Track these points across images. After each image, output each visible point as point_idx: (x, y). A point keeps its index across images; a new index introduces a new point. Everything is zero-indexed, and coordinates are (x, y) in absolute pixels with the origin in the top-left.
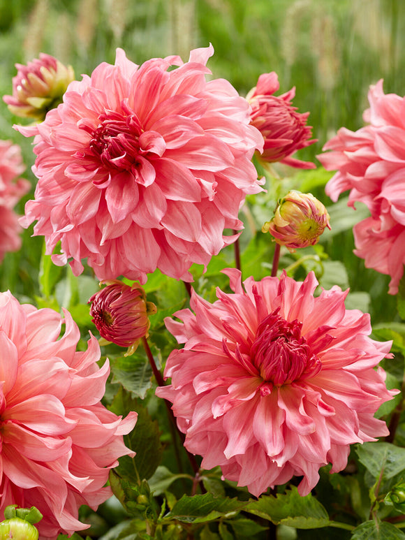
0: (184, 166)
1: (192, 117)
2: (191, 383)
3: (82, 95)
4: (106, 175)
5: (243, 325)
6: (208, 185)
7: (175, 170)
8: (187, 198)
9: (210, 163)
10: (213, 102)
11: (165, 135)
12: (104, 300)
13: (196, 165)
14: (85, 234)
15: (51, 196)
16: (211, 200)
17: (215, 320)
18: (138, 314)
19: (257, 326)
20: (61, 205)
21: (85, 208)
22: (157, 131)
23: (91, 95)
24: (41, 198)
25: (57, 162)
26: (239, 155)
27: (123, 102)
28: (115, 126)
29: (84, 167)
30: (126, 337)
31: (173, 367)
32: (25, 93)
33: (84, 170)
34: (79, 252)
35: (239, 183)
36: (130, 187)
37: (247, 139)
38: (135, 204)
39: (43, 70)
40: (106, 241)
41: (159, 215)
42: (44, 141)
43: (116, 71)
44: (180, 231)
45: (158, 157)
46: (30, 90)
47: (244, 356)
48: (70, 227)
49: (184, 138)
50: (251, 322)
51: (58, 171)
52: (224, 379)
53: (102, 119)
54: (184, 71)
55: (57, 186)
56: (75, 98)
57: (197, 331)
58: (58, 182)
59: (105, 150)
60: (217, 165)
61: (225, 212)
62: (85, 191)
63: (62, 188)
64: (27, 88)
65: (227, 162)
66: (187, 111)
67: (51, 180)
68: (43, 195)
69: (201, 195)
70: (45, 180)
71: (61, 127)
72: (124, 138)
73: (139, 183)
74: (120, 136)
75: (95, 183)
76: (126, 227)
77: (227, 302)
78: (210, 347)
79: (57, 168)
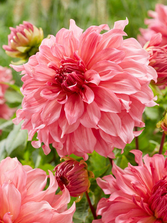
0: (111, 91)
1: (116, 62)
2: (114, 220)
3: (50, 47)
4: (64, 95)
5: (144, 186)
6: (126, 103)
7: (106, 93)
8: (113, 110)
9: (127, 89)
10: (128, 52)
11: (100, 72)
12: (63, 170)
13: (119, 90)
14: (51, 130)
15: (32, 107)
16: (128, 112)
17: (128, 182)
18: (83, 178)
19: (152, 187)
20: (38, 112)
21: (52, 115)
22: (95, 70)
23: (56, 48)
24: (25, 109)
25: (35, 87)
26: (143, 84)
27: (75, 52)
28: (70, 66)
29: (51, 90)
30: (76, 192)
31: (102, 209)
32: (15, 43)
33: (51, 92)
34: (48, 140)
35: (143, 101)
36: (79, 102)
37: (148, 74)
38: (82, 113)
39: (25, 31)
40: (64, 135)
41: (96, 120)
42: (28, 74)
43: (71, 33)
44: (109, 130)
45: (96, 85)
46: (18, 42)
47: (145, 204)
48: (43, 126)
49: (112, 74)
50: (149, 183)
51: (36, 92)
52: (133, 219)
53: (63, 62)
54: (110, 34)
55: (35, 101)
56: (46, 49)
57: (117, 188)
58: (36, 99)
59: (64, 81)
60: (131, 90)
61: (135, 118)
62: (52, 105)
63: (39, 102)
64: (16, 41)
65: (136, 88)
66: (113, 58)
67: (32, 98)
68: (27, 107)
69: (121, 108)
70: (28, 98)
71: (38, 67)
72: (75, 74)
73: (85, 101)
74: (73, 73)
75: (58, 101)
76: (76, 127)
77: (135, 172)
78: (125, 199)
79: (35, 91)
